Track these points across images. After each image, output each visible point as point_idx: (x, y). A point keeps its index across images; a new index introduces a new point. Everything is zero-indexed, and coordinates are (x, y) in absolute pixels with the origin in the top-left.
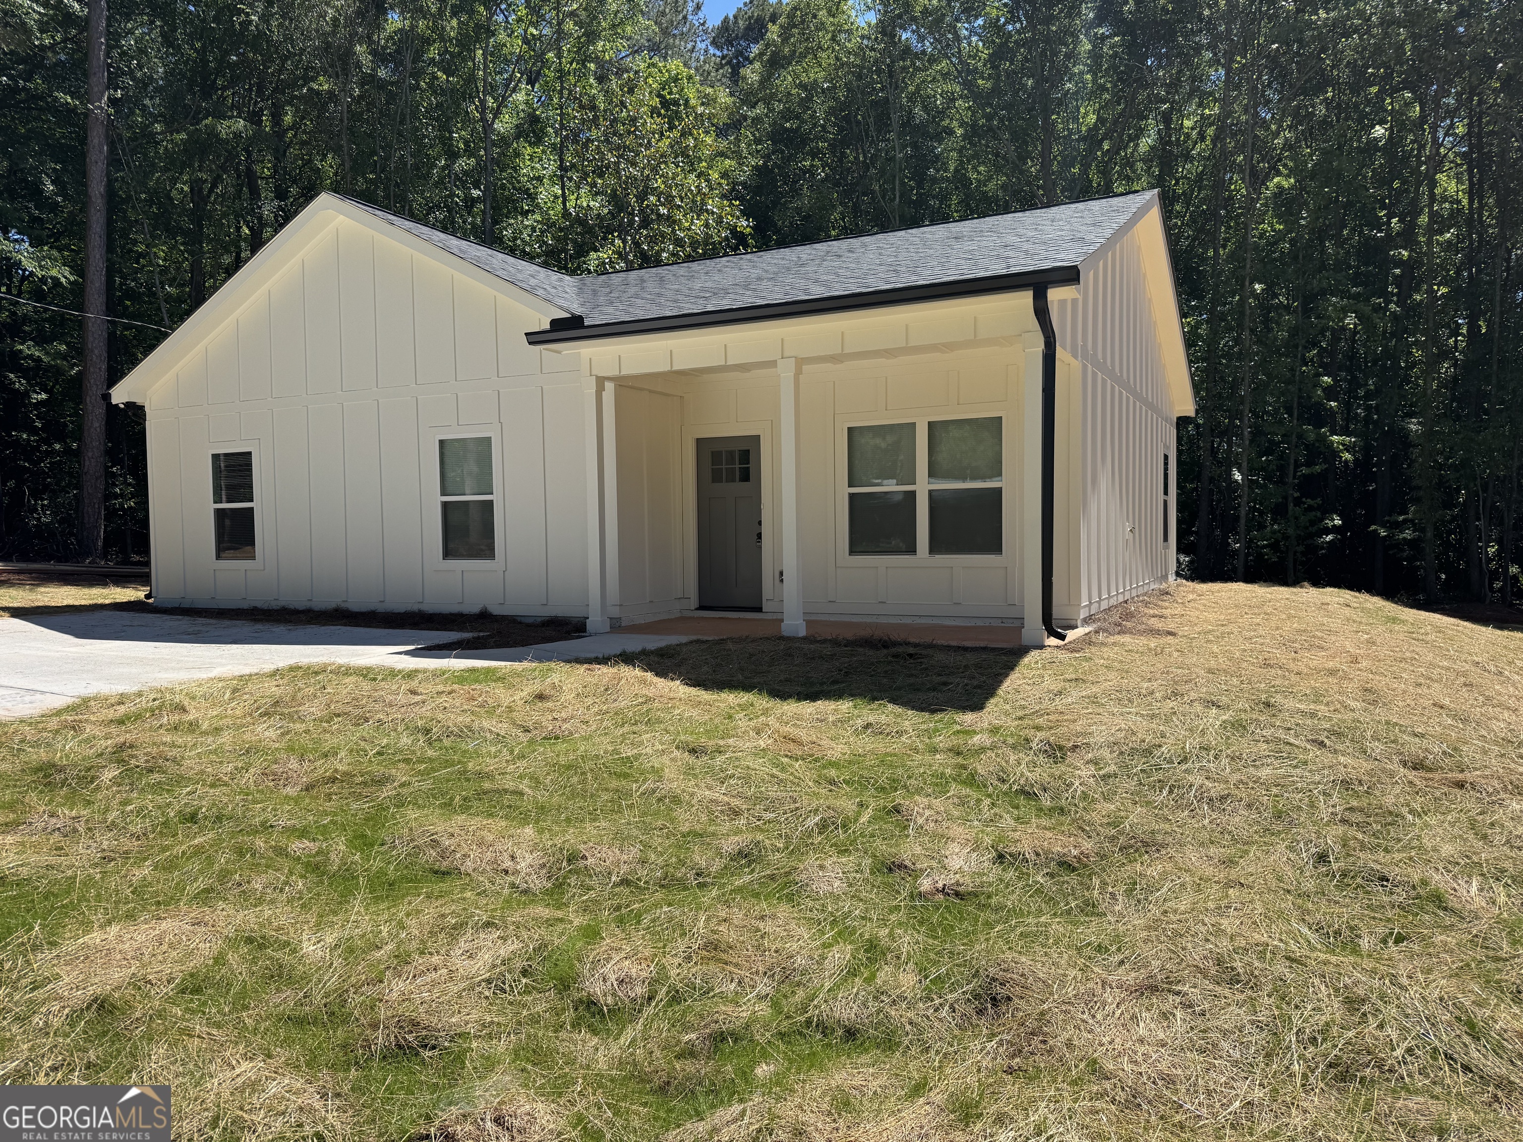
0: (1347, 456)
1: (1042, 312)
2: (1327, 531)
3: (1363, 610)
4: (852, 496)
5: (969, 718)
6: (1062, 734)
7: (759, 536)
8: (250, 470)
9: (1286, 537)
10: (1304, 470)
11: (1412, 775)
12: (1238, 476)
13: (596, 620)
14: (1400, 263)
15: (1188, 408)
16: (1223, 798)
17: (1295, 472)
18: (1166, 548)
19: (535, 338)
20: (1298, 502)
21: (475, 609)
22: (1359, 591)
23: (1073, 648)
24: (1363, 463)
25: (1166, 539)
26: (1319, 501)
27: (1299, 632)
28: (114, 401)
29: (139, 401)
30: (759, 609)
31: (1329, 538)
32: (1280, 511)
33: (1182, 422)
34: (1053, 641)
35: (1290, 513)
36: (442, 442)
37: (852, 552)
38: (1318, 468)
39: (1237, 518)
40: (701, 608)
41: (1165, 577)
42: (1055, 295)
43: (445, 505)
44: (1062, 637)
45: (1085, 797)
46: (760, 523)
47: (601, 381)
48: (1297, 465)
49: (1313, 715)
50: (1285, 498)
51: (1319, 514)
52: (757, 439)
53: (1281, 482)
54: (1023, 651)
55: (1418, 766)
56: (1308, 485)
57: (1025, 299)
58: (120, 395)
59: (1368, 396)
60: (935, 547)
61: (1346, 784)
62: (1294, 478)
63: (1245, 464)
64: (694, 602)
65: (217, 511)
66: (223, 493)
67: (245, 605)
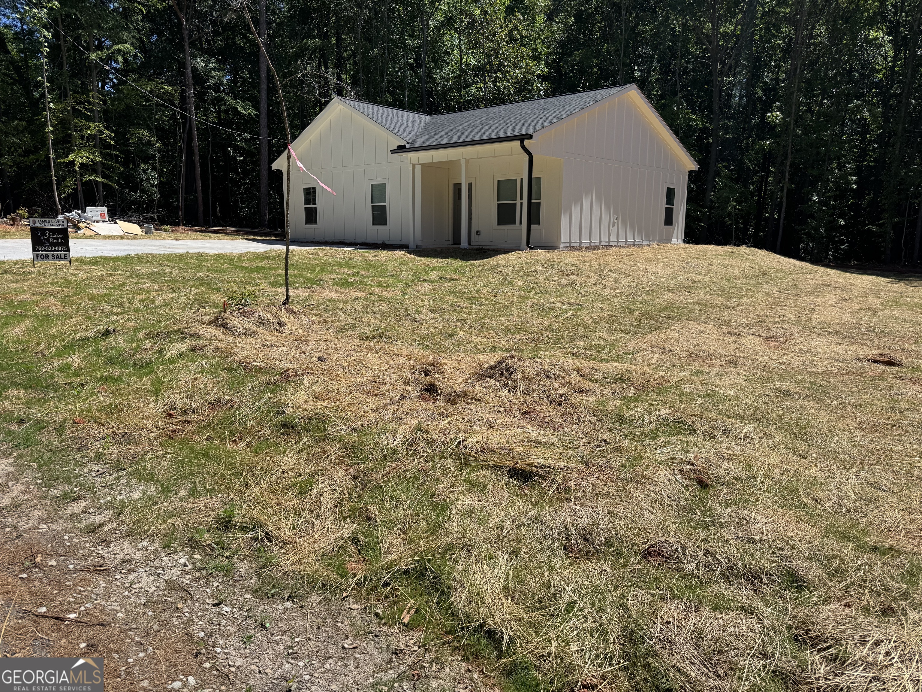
1: (524, 147)
4: (499, 205)
8: (315, 194)
13: (411, 244)
15: (694, 166)
18: (669, 228)
19: (393, 152)
21: (381, 242)
25: (669, 224)
28: (273, 169)
29: (280, 169)
33: (691, 173)
36: (372, 185)
37: (498, 224)
40: (454, 244)
41: (665, 241)
42: (527, 143)
43: (373, 206)
46: (471, 214)
47: (414, 166)
57: (518, 143)
58: (275, 166)
64: (451, 242)
65: (306, 208)
66: (307, 201)
67: (314, 240)
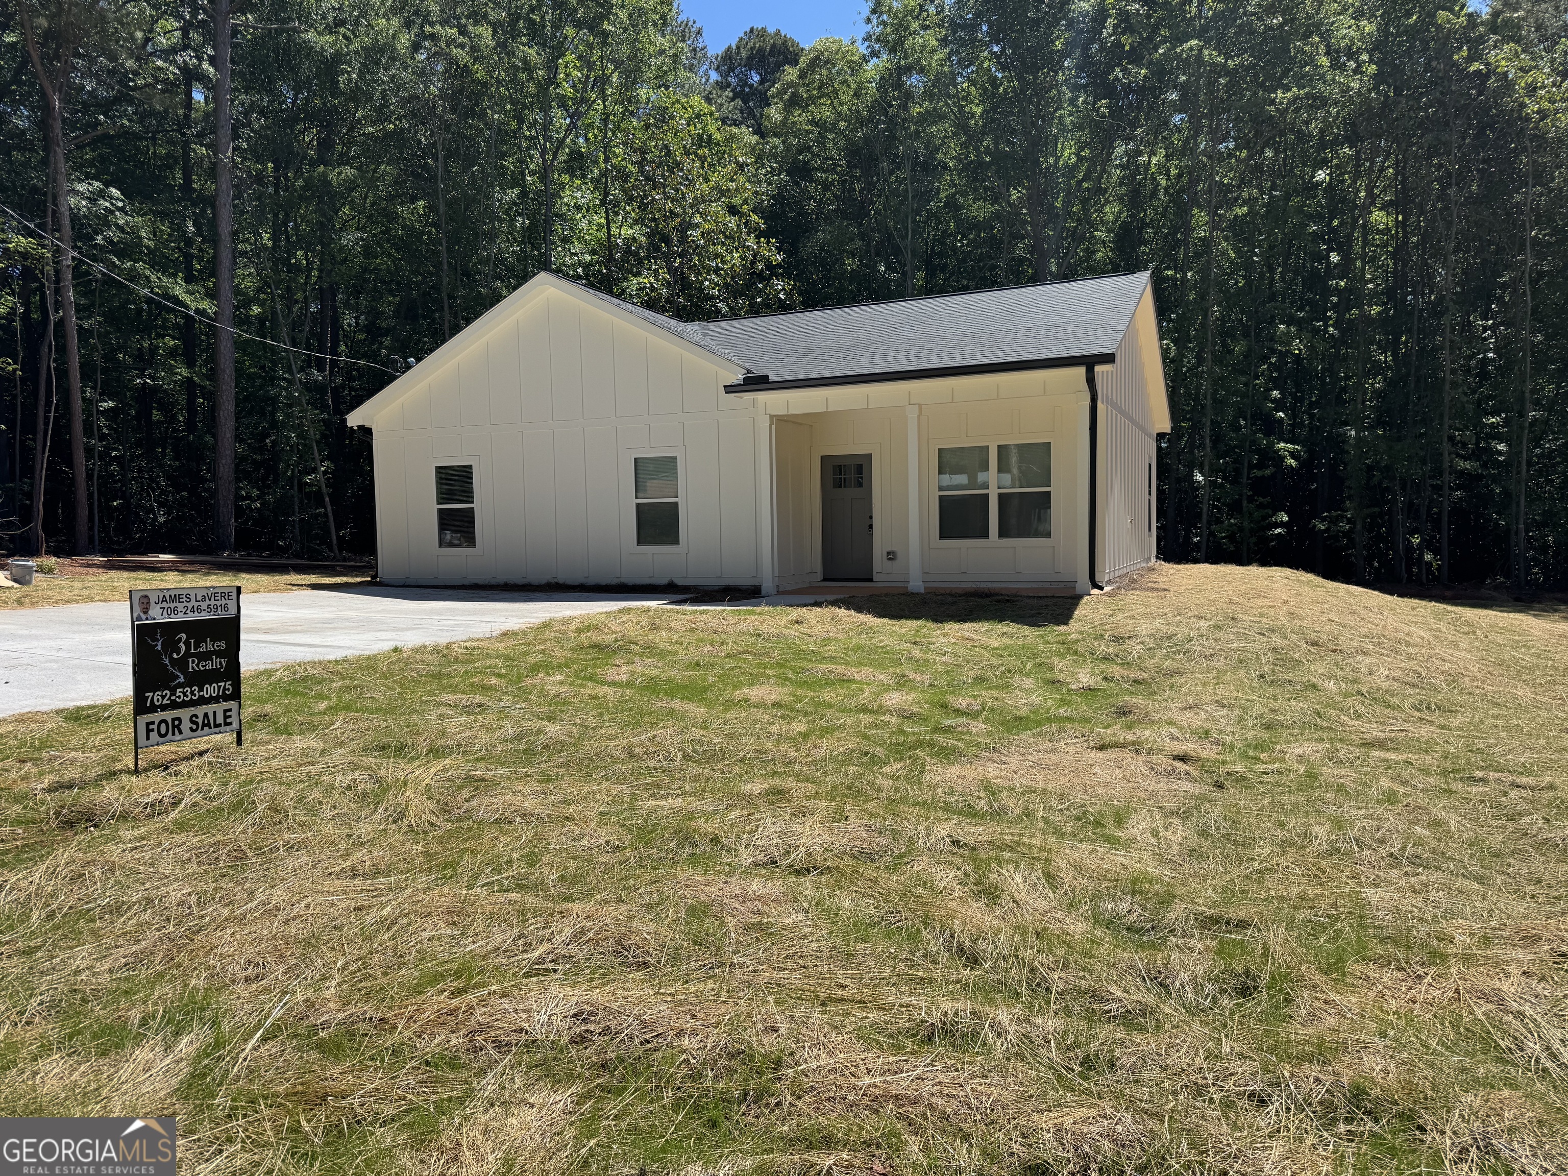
0: (1292, 462)
1: (1091, 380)
2: (1277, 525)
3: (1298, 581)
4: (941, 498)
5: (1062, 628)
6: (1120, 632)
7: (871, 527)
8: (471, 479)
9: (1241, 529)
10: (1257, 473)
11: (1311, 648)
12: (1199, 477)
13: (768, 585)
14: (1338, 291)
15: (1166, 426)
16: (1212, 655)
17: (1249, 473)
18: (1150, 536)
19: (730, 389)
20: (1250, 500)
21: (663, 582)
22: (1297, 569)
23: (1109, 595)
24: (1306, 464)
25: (1150, 530)
26: (1269, 499)
27: (1252, 589)
28: (349, 424)
29: (367, 425)
30: (871, 580)
31: (1278, 530)
32: (1235, 508)
33: (1161, 436)
34: (1095, 591)
35: (1245, 509)
36: (637, 460)
37: (942, 537)
38: (1268, 472)
39: (1200, 515)
40: (825, 580)
41: (1149, 559)
42: (1098, 369)
43: (638, 505)
44: (1101, 588)
45: (1139, 658)
46: (871, 517)
47: (772, 418)
48: (1251, 467)
49: (1259, 622)
50: (1241, 495)
51: (1270, 512)
52: (869, 457)
53: (1235, 481)
54: (1080, 597)
55: (1315, 644)
56: (1259, 486)
57: (1080, 372)
58: (354, 419)
59: (1312, 405)
60: (1003, 533)
61: (1275, 650)
62: (1248, 478)
63: (1206, 468)
64: (820, 576)
65: (440, 511)
66: (444, 495)
67: (466, 582)
